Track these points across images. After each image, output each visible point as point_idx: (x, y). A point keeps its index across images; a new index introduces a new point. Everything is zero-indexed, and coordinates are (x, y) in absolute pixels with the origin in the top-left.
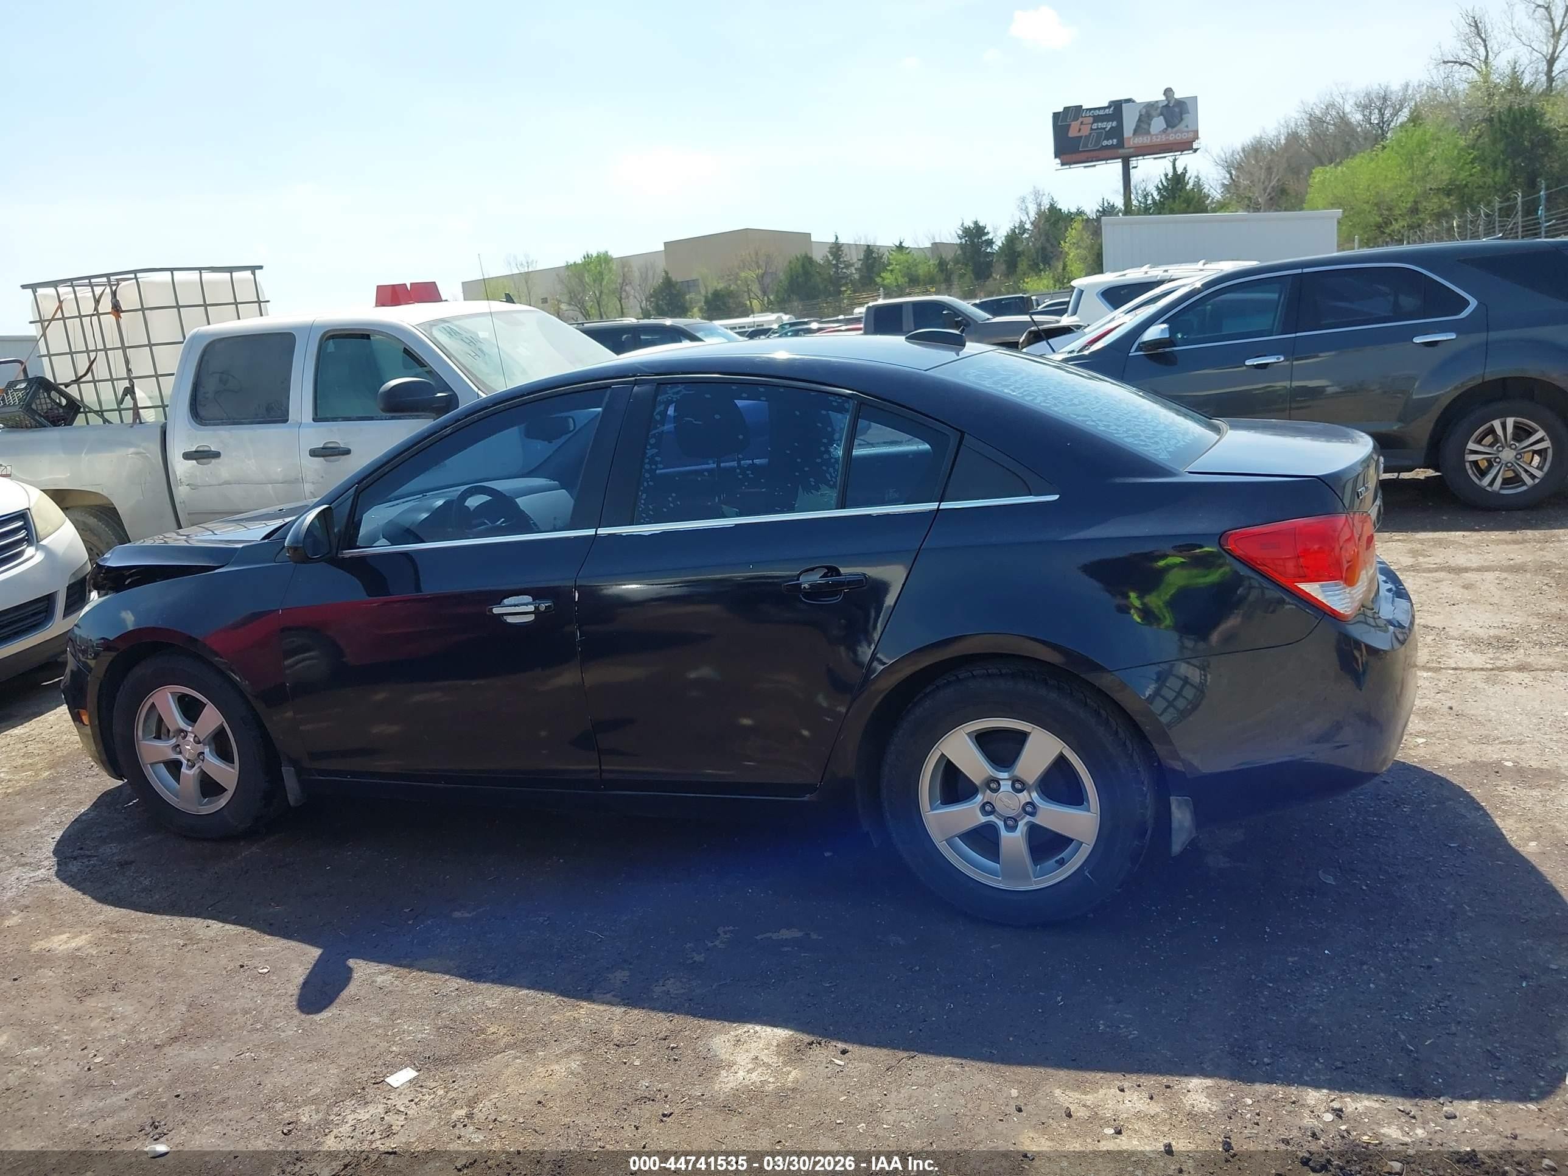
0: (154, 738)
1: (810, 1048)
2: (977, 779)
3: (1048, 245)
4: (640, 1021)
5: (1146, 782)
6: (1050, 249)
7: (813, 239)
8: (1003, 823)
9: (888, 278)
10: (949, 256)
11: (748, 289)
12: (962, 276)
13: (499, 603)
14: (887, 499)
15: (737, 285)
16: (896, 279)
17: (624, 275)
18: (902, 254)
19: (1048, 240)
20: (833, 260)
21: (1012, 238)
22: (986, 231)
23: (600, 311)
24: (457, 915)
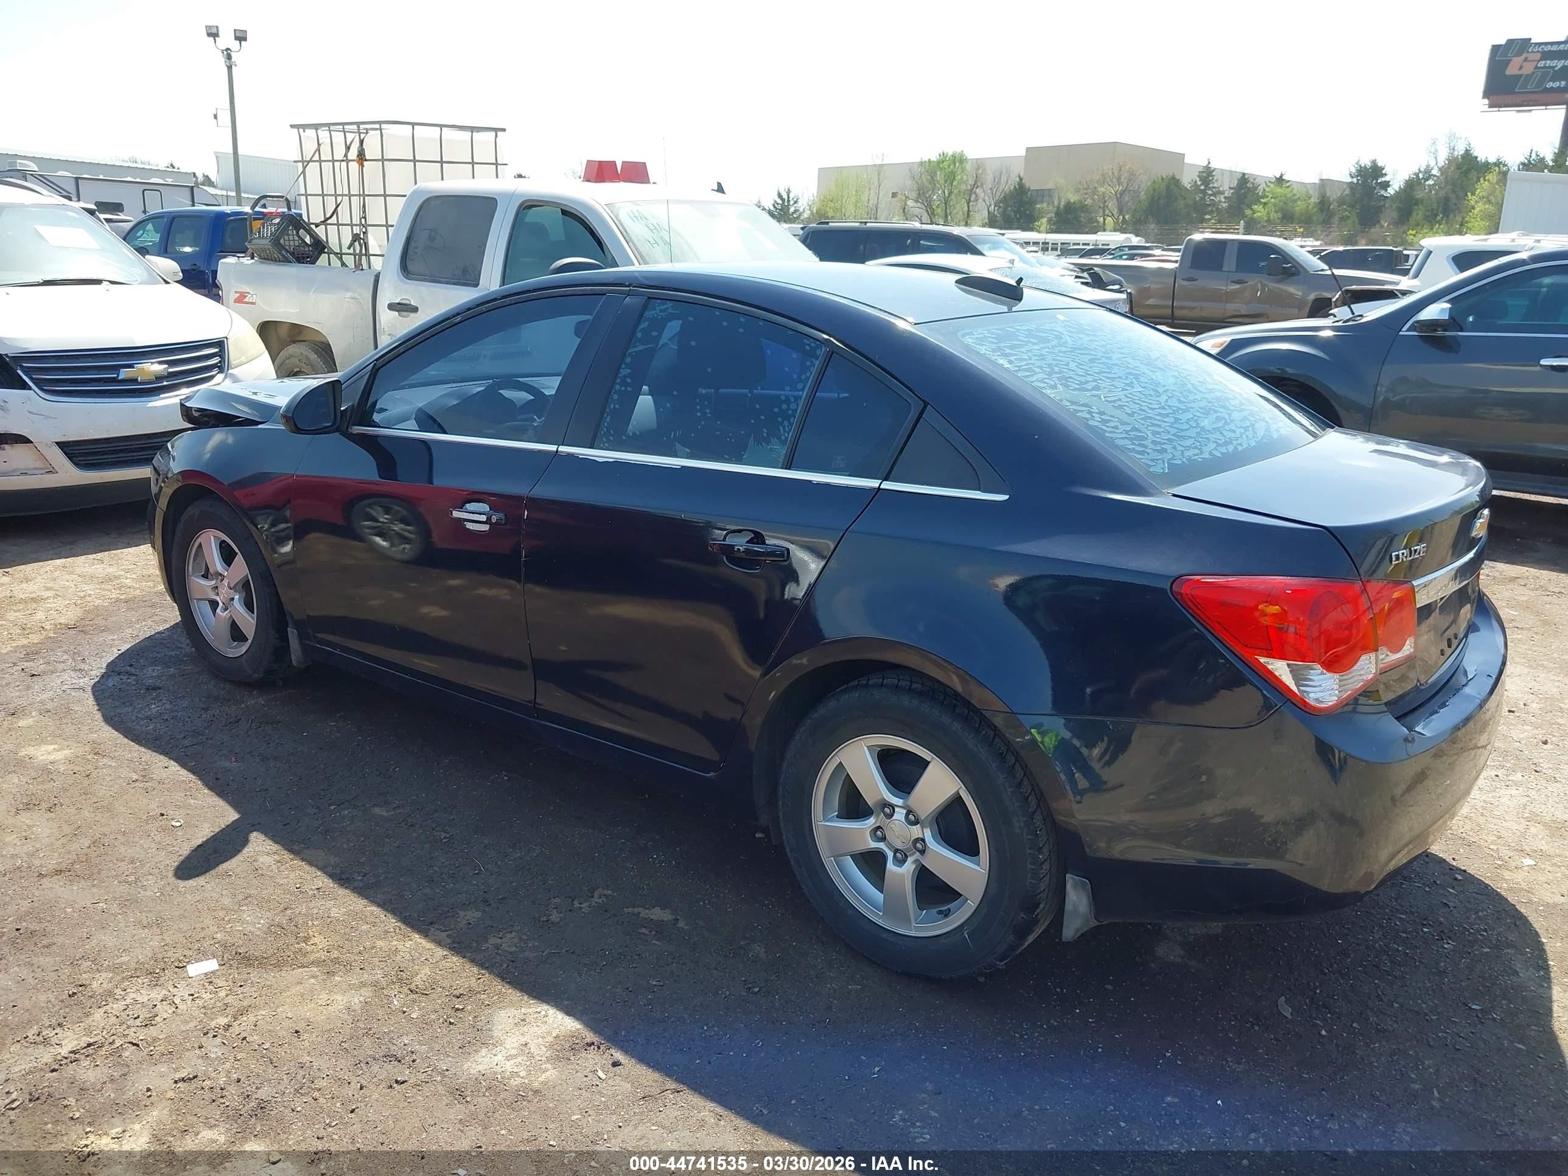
0: (203, 576)
1: (586, 1050)
2: (870, 800)
3: (1453, 196)
4: (451, 970)
5: (1045, 850)
6: (1454, 200)
7: (1186, 161)
8: (892, 854)
9: (1260, 212)
10: (1333, 195)
11: (1104, 205)
12: (1343, 219)
13: (461, 507)
14: (833, 467)
15: (1093, 199)
16: (1268, 213)
17: (977, 177)
18: (1281, 187)
19: (1454, 191)
20: (1202, 184)
21: (1412, 184)
22: (1384, 172)
23: (946, 212)
24: (377, 810)
